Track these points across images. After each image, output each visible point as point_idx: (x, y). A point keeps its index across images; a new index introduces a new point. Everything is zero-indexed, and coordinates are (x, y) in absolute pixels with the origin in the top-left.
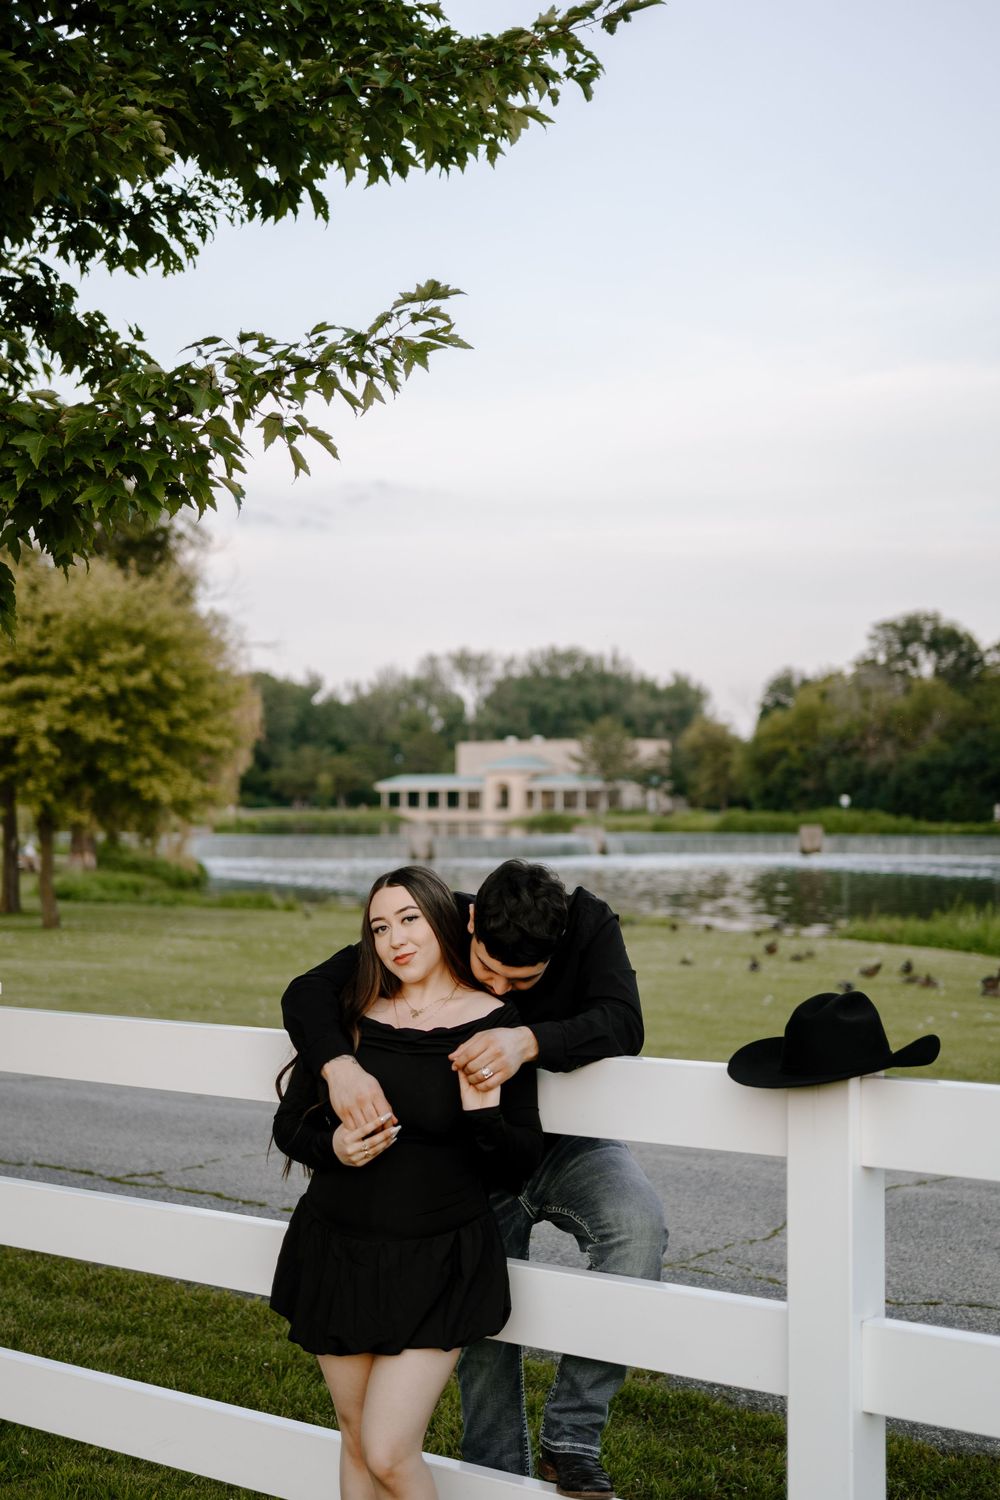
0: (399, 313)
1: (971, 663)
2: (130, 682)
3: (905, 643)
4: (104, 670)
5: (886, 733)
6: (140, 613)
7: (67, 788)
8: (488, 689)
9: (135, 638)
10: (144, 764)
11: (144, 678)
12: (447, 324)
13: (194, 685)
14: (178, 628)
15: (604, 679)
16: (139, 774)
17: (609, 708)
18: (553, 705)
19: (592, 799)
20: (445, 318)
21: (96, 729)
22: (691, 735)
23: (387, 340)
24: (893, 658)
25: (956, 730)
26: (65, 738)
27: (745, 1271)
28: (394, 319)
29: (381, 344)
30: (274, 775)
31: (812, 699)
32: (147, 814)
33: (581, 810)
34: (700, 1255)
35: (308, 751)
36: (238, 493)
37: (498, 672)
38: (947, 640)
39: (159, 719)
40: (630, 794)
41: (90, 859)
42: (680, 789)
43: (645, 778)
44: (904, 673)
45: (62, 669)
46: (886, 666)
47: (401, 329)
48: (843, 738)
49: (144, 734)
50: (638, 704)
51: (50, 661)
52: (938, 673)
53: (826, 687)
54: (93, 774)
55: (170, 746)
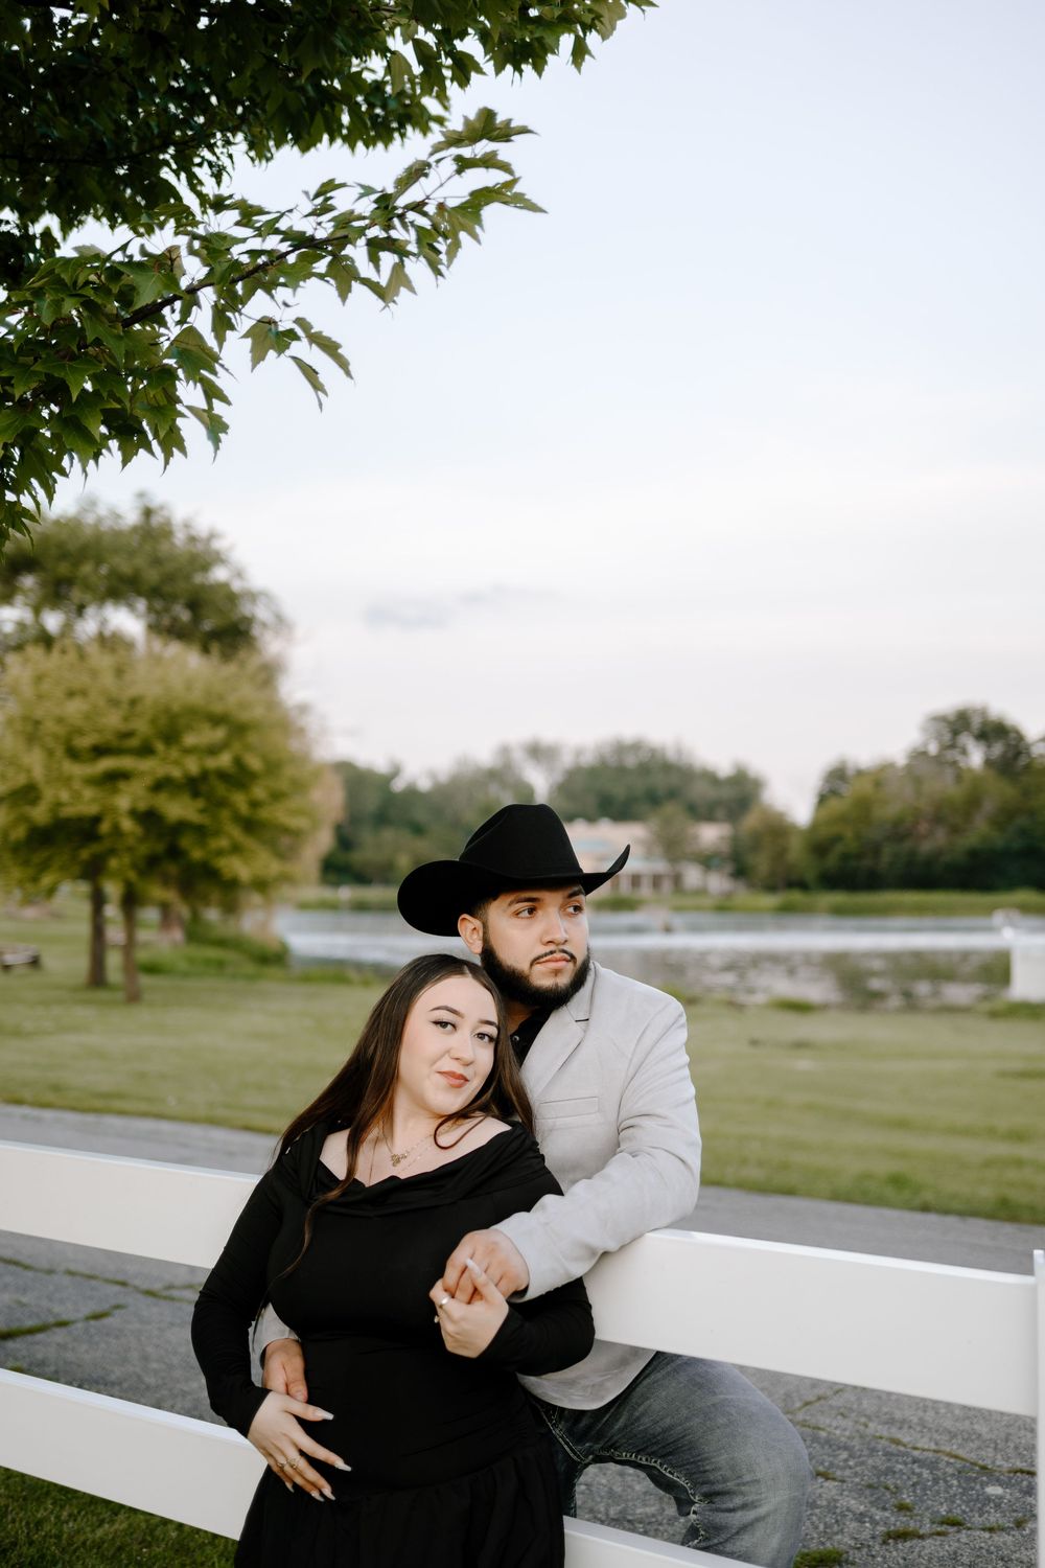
0: (438, 161)
1: (1018, 754)
2: (212, 763)
3: (955, 733)
4: (188, 751)
5: (937, 819)
6: (221, 698)
7: (150, 866)
8: (558, 777)
9: (216, 720)
10: (224, 843)
11: (224, 760)
12: (506, 177)
13: (273, 767)
14: (258, 713)
15: (667, 767)
16: (220, 853)
17: (672, 794)
18: (619, 791)
19: (657, 881)
20: (505, 167)
21: (177, 809)
22: (751, 821)
23: (423, 204)
24: (945, 748)
25: (1005, 817)
26: (149, 818)
27: (862, 1428)
28: (432, 172)
29: (412, 209)
30: (358, 857)
31: (866, 787)
32: (229, 892)
33: (645, 891)
34: (807, 1404)
35: (388, 835)
36: (216, 428)
37: (567, 760)
38: (994, 732)
39: (240, 800)
40: (693, 875)
41: (178, 935)
42: (741, 872)
43: (707, 861)
44: (954, 763)
45: (146, 750)
46: (937, 757)
47: (442, 185)
48: (897, 823)
49: (225, 814)
50: (700, 791)
51: (134, 742)
52: (988, 763)
53: (880, 776)
54: (174, 853)
55: (250, 826)
